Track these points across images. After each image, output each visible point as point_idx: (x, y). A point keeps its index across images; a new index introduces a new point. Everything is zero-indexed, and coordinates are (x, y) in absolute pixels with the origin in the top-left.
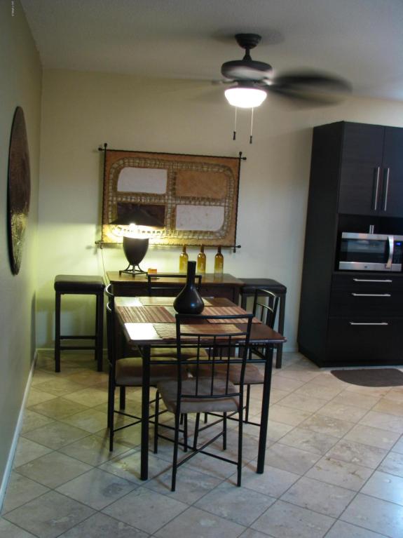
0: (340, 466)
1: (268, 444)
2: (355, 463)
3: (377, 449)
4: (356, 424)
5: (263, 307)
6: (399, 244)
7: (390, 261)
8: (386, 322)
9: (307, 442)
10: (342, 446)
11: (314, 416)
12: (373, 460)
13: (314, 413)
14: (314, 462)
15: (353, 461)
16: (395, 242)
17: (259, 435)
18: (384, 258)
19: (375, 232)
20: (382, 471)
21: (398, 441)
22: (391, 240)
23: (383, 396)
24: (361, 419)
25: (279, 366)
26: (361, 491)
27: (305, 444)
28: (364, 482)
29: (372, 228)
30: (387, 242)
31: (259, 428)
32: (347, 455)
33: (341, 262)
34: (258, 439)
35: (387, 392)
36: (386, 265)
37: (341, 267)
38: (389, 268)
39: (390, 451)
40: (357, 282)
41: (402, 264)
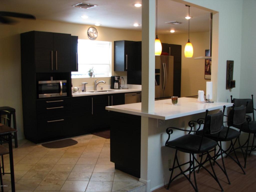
0: (50, 182)
1: (15, 181)
2: (57, 180)
3: (66, 172)
4: (55, 164)
5: (4, 118)
6: (65, 84)
7: (61, 92)
8: (63, 119)
9: (34, 176)
10: (50, 174)
11: (36, 165)
12: (64, 177)
13: (36, 164)
14: (38, 183)
15: (56, 179)
16: (63, 83)
17: (10, 178)
18: (59, 91)
19: (54, 80)
20: (68, 180)
21: (74, 167)
22: (61, 83)
23: (66, 151)
24: (57, 162)
25: (16, 146)
26: (61, 190)
27: (33, 178)
28: (61, 186)
29: (52, 78)
30: (59, 84)
31: (10, 175)
32: (53, 177)
33: (39, 95)
34: (10, 180)
35: (68, 149)
36: (60, 94)
37: (40, 97)
38: (61, 95)
39: (71, 172)
40: (48, 103)
41: (67, 92)
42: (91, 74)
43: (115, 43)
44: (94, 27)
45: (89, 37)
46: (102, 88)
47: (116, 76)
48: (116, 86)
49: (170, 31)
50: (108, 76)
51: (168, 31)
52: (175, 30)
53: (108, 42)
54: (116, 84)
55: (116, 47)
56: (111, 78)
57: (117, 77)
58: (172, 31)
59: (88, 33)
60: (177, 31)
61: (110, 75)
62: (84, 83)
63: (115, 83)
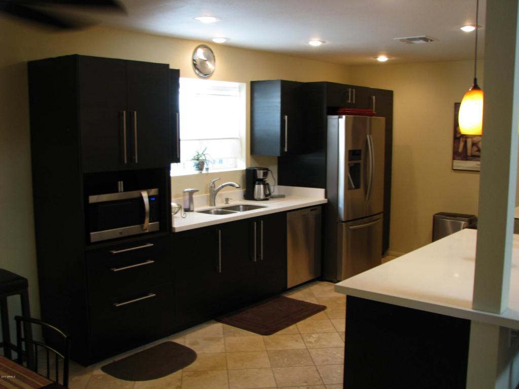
6: (154, 199)
7: (147, 220)
8: (154, 293)
16: (150, 197)
18: (140, 218)
19: (125, 190)
22: (144, 195)
29: (121, 185)
30: (141, 198)
33: (91, 233)
36: (142, 227)
37: (93, 240)
38: (146, 229)
40: (116, 254)
41: (160, 221)
42: (200, 165)
43: (254, 87)
44: (206, 45)
45: (197, 72)
46: (227, 200)
47: (260, 169)
48: (259, 193)
49: (377, 58)
50: (236, 167)
51: (372, 59)
52: (389, 54)
53: (236, 84)
54: (259, 189)
55: (256, 95)
56: (245, 173)
57: (262, 172)
58: (382, 59)
59: (194, 60)
60: (393, 58)
61: (242, 165)
62: (190, 189)
63: (257, 186)
